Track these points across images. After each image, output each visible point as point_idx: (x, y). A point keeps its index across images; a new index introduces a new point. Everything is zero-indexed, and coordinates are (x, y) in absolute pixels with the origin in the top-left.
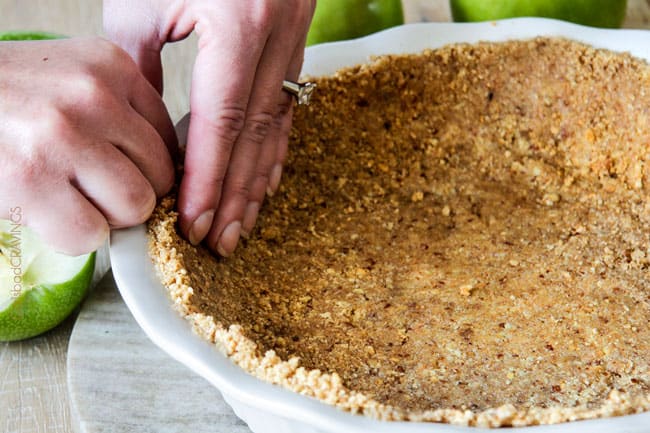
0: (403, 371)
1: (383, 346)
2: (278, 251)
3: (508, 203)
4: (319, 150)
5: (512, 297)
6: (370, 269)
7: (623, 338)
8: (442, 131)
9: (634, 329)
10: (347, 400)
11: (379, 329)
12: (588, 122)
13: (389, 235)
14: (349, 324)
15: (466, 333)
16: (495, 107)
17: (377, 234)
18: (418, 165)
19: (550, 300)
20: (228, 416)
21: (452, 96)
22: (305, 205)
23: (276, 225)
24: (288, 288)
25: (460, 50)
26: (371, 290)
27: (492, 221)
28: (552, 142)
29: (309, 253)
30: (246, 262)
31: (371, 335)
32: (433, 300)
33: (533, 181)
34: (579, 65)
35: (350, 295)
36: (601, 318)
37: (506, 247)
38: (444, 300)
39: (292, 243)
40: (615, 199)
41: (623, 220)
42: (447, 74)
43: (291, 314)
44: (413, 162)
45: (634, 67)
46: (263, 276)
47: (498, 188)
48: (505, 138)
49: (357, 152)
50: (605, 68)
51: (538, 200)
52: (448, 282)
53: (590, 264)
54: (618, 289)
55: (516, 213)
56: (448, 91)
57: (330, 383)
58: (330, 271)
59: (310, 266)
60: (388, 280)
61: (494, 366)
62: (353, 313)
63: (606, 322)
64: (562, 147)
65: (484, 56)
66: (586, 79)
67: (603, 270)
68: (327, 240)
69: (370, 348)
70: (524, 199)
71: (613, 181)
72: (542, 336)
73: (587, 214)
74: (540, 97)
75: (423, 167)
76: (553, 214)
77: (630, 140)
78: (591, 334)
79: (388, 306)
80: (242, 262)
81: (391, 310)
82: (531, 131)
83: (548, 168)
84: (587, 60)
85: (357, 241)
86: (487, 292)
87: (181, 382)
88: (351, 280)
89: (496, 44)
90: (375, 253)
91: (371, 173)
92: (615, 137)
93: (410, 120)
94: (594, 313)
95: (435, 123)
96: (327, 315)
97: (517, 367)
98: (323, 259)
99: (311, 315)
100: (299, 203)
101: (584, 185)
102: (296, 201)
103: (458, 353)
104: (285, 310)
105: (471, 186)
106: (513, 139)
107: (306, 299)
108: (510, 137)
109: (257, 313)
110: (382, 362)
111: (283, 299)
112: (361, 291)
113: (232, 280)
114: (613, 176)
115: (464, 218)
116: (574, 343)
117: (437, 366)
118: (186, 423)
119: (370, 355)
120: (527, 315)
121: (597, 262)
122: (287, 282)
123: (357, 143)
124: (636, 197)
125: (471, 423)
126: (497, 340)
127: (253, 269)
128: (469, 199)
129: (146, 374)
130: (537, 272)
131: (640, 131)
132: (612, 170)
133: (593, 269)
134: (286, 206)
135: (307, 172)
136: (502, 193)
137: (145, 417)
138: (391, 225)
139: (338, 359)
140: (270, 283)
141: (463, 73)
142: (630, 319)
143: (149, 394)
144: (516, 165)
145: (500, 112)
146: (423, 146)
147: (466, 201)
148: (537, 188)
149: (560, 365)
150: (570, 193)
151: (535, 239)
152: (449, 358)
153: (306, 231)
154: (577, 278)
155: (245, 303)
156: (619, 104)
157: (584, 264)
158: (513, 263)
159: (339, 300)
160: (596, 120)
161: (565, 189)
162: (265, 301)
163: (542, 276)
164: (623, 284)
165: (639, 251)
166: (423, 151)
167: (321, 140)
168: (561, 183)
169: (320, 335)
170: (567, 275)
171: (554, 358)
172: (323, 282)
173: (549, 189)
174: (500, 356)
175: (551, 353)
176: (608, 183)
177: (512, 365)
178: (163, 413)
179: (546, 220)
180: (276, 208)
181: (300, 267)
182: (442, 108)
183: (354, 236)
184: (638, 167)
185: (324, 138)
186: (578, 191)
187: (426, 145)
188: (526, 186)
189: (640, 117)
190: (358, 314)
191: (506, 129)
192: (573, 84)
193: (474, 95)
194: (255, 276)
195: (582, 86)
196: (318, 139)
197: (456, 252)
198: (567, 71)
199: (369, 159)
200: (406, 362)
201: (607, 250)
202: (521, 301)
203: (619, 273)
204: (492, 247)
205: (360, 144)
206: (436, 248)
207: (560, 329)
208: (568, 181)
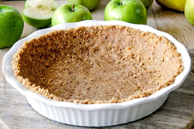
0: (71, 96)
1: (68, 90)
2: (48, 69)
3: (107, 63)
4: (62, 47)
5: (102, 82)
6: (69, 74)
7: (126, 92)
8: (94, 45)
9: (129, 90)
10: (49, 95)
11: (68, 87)
12: (128, 45)
13: (76, 67)
14: (61, 85)
15: (89, 89)
16: (107, 40)
17: (73, 67)
18: (87, 53)
19: (111, 83)
20: (28, 104)
21: (97, 37)
22: (57, 59)
23: (49, 63)
24: (48, 76)
25: (99, 26)
26: (68, 79)
27: (102, 66)
28: (120, 50)
29: (56, 70)
30: (39, 70)
31: (66, 88)
32: (83, 82)
33: (114, 58)
34: (127, 31)
35: (63, 79)
36: (122, 88)
37: (104, 72)
38: (85, 82)
39: (52, 67)
40: (132, 63)
41: (133, 68)
42: (96, 32)
43: (47, 82)
44: (86, 52)
45: (140, 33)
46: (43, 74)
47: (105, 59)
48: (109, 48)
49: (72, 49)
50: (133, 32)
51: (114, 62)
52: (87, 78)
53: (122, 76)
54: (127, 82)
55: (108, 65)
56: (96, 36)
57: (46, 92)
58: (60, 74)
59: (55, 72)
60: (73, 77)
61: (93, 96)
62: (63, 83)
63: (123, 88)
64: (122, 51)
65: (105, 28)
66: (129, 35)
67: (125, 78)
68: (61, 67)
69: (65, 91)
70: (111, 62)
71: (133, 59)
72: (106, 91)
73: (125, 66)
74: (118, 39)
75: (88, 54)
76: (117, 66)
77: (138, 50)
78: (118, 91)
79: (72, 82)
80: (38, 70)
81: (72, 83)
82: (115, 47)
83: (118, 55)
84: (129, 30)
85: (68, 68)
86: (96, 81)
87: (19, 96)
88: (64, 76)
89: (108, 26)
90: (72, 71)
91: (75, 54)
92: (134, 49)
93: (86, 42)
94: (120, 87)
95: (92, 43)
96: (56, 83)
97: (98, 96)
98: (58, 71)
99: (52, 83)
100: (56, 59)
101: (126, 60)
102: (55, 58)
103: (85, 93)
104: (46, 81)
105: (99, 58)
106: (111, 48)
107: (52, 79)
108: (110, 48)
109: (39, 81)
110: (67, 94)
111: (46, 79)
112: (66, 79)
113: (34, 73)
114: (133, 58)
115: (95, 65)
116: (114, 92)
117: (80, 95)
118: (17, 105)
119: (64, 92)
120: (104, 86)
121: (124, 76)
122: (48, 75)
123: (72, 46)
124: (137, 63)
125: (78, 102)
126: (95, 91)
127: (41, 72)
128: (98, 61)
129: (11, 94)
130: (109, 77)
131: (140, 48)
132: (133, 57)
133: (123, 77)
134: (52, 59)
135: (59, 52)
136: (106, 60)
137: (8, 103)
138: (77, 65)
139: (56, 92)
140: (44, 75)
141: (100, 32)
142: (128, 88)
143: (10, 99)
144: (110, 54)
145: (108, 42)
146: (89, 49)
147: (97, 61)
148: (114, 60)
149: (109, 97)
150: (122, 61)
151: (111, 70)
152: (83, 94)
153: (56, 65)
154: (118, 79)
155: (36, 79)
156: (136, 41)
157: (121, 76)
158: (104, 75)
159: (60, 80)
160: (130, 45)
161: (121, 60)
162: (42, 79)
163: (110, 78)
164: (129, 81)
165: (135, 74)
166: (89, 50)
167: (63, 45)
168: (120, 59)
169: (53, 87)
170: (116, 78)
171: (108, 95)
172: (57, 76)
173: (117, 60)
174: (95, 94)
175: (107, 94)
176: (131, 60)
177: (97, 96)
178: (12, 103)
179: (115, 67)
180: (49, 59)
181: (52, 73)
182: (94, 40)
183: (67, 67)
184: (139, 56)
185: (64, 44)
186: (124, 61)
187: (90, 48)
188: (112, 59)
189: (140, 45)
190: (64, 83)
191: (109, 46)
192: (126, 36)
193: (102, 37)
194: (40, 73)
195: (128, 36)
196: (62, 44)
197: (91, 72)
198: (124, 33)
199: (75, 51)
200: (73, 94)
201: (127, 74)
202: (103, 83)
203: (129, 78)
204: (100, 72)
205: (73, 47)
206: (87, 71)
207: (111, 89)
208: (122, 59)
